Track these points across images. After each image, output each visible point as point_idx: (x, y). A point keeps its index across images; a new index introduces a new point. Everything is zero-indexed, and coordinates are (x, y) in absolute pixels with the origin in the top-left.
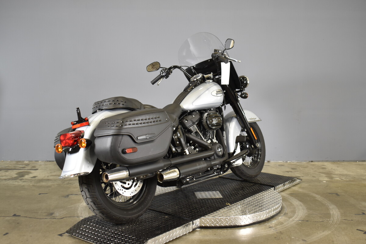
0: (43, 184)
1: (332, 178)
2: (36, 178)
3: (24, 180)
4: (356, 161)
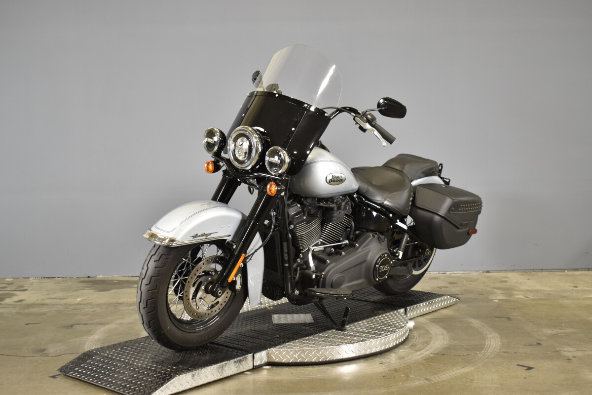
0: (34, 310)
1: (511, 295)
2: (23, 302)
3: (3, 306)
4: (564, 270)
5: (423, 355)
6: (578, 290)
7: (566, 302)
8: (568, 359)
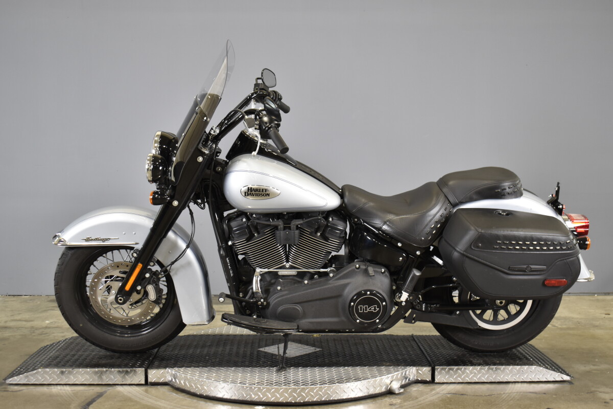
4: (594, 294)
5: (439, 395)
6: (610, 318)
7: (598, 332)
8: (605, 402)
